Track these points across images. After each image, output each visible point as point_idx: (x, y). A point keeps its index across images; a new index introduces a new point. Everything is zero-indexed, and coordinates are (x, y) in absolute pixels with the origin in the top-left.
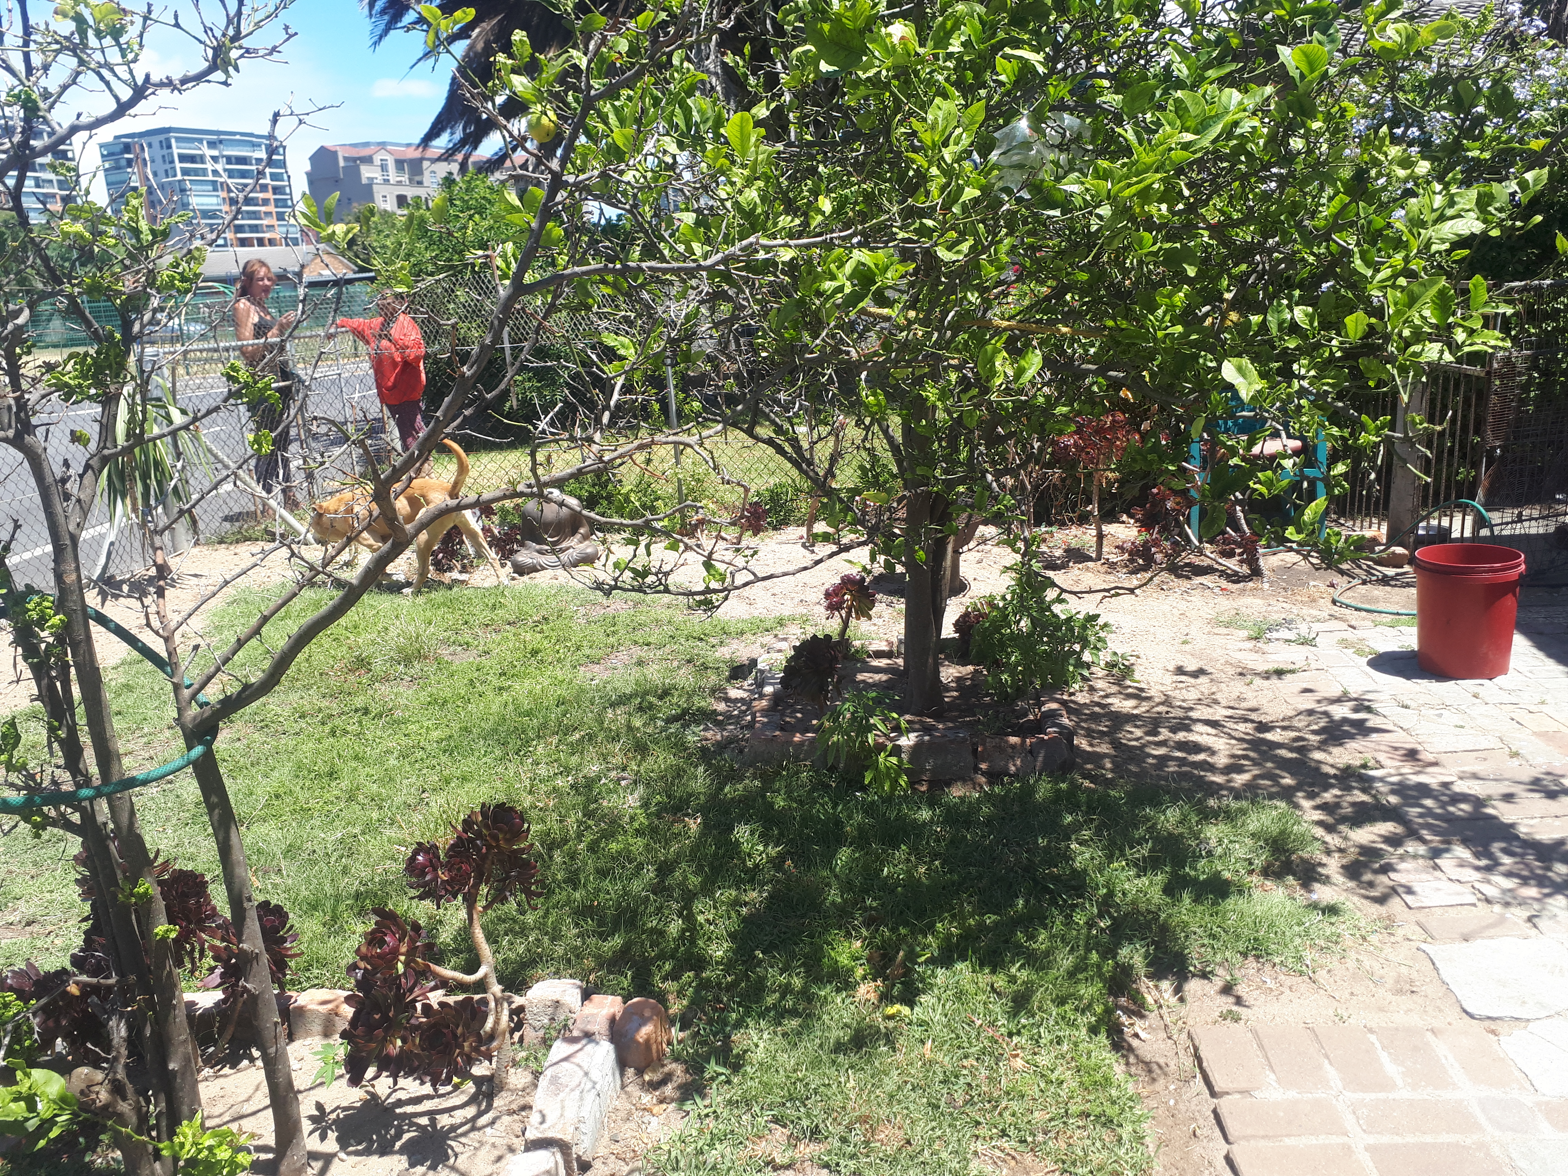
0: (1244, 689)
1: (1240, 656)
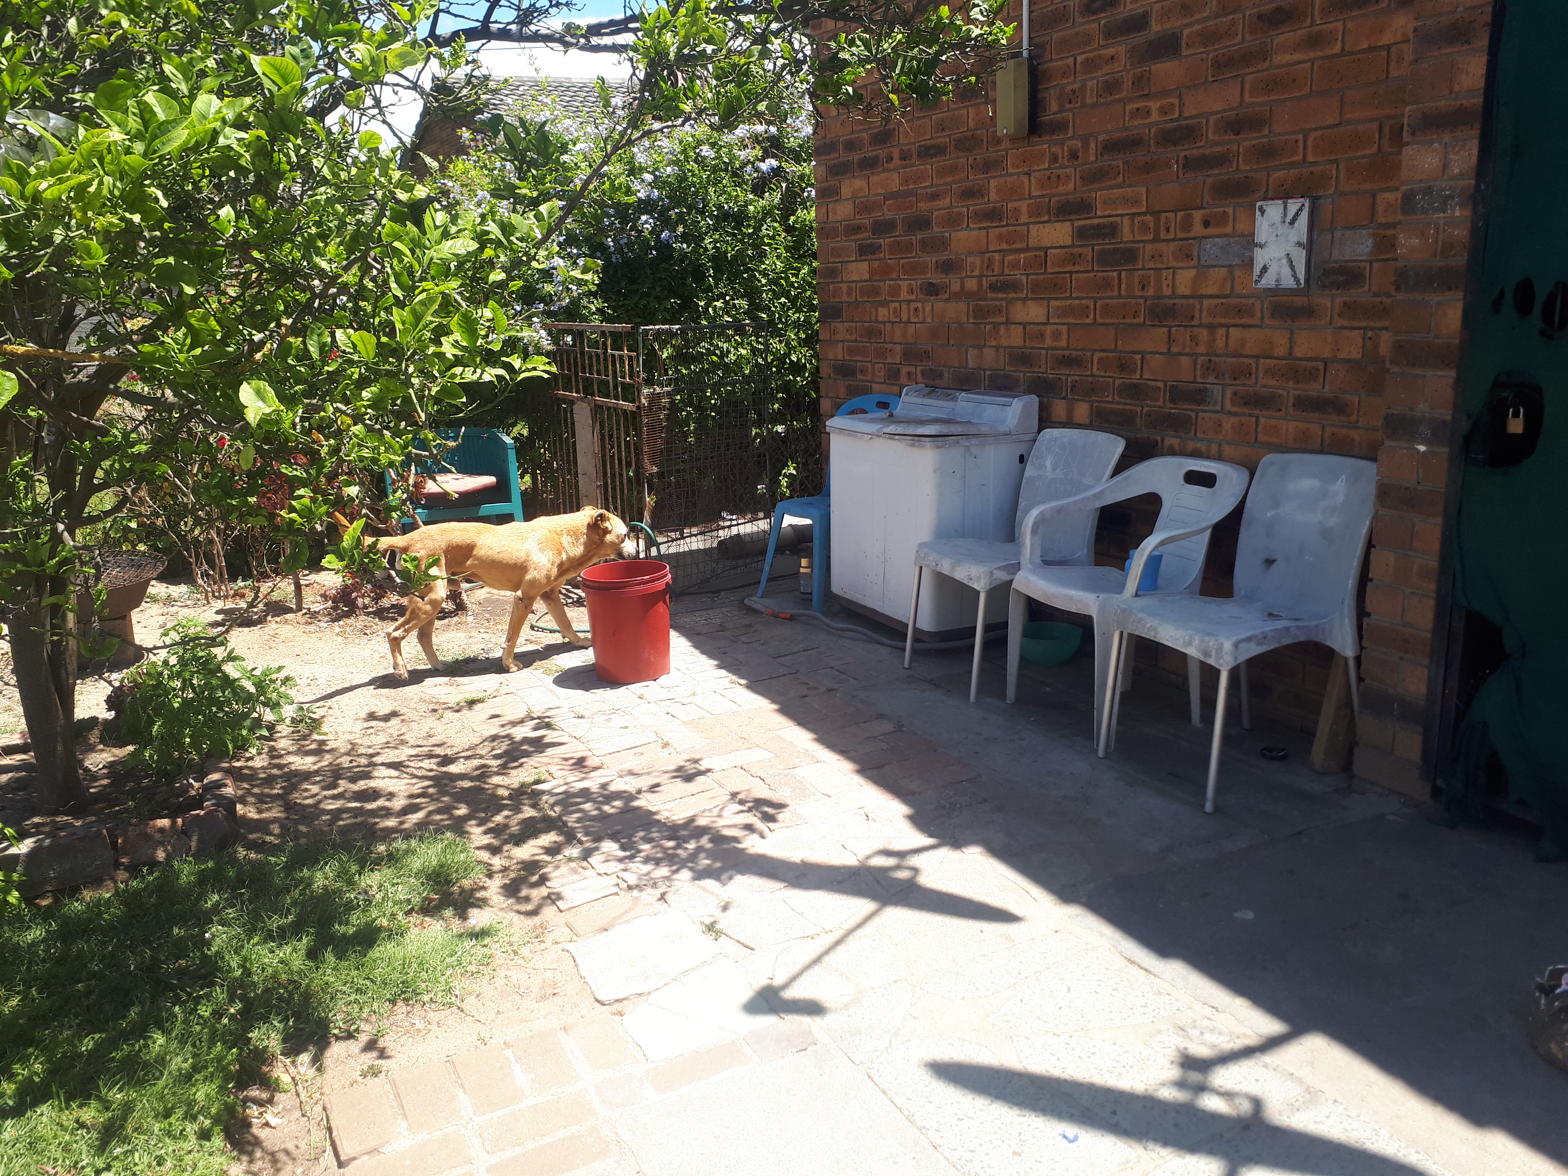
0: (434, 725)
1: (435, 691)
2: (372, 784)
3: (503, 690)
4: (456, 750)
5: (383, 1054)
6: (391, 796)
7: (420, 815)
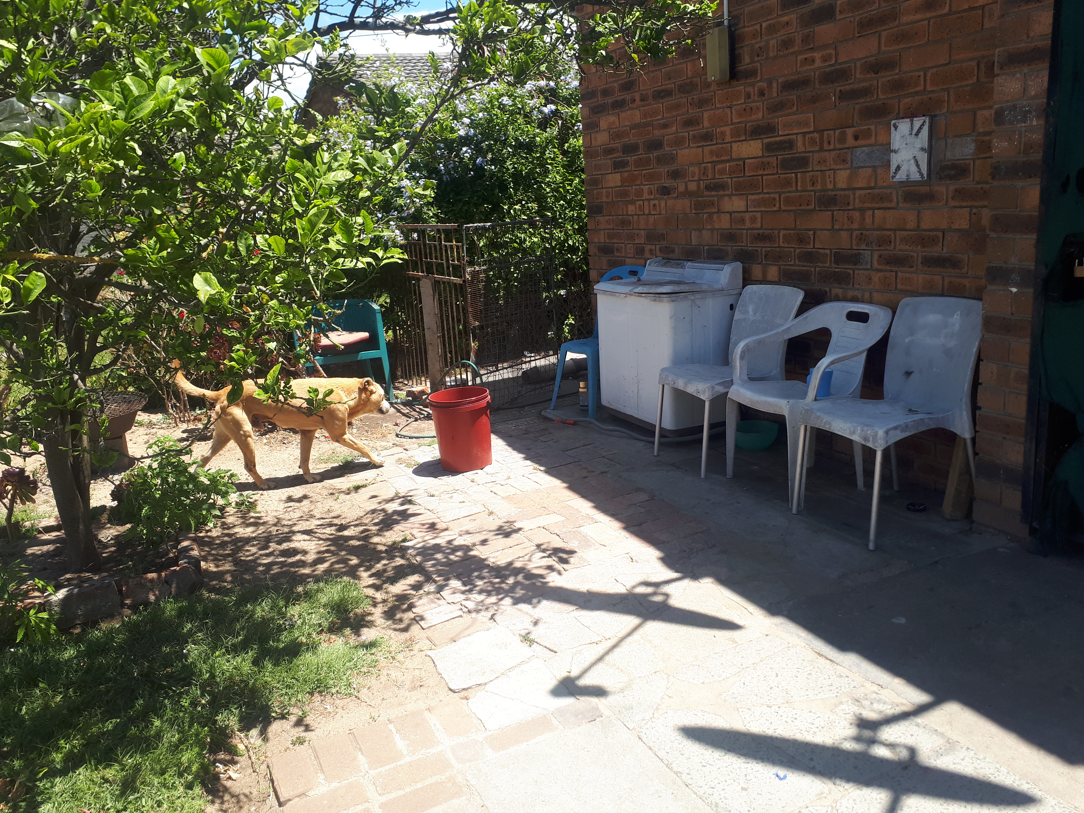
0: (333, 504)
2: (292, 545)
3: (378, 479)
4: (348, 520)
5: (307, 728)
6: (305, 552)
7: (326, 565)
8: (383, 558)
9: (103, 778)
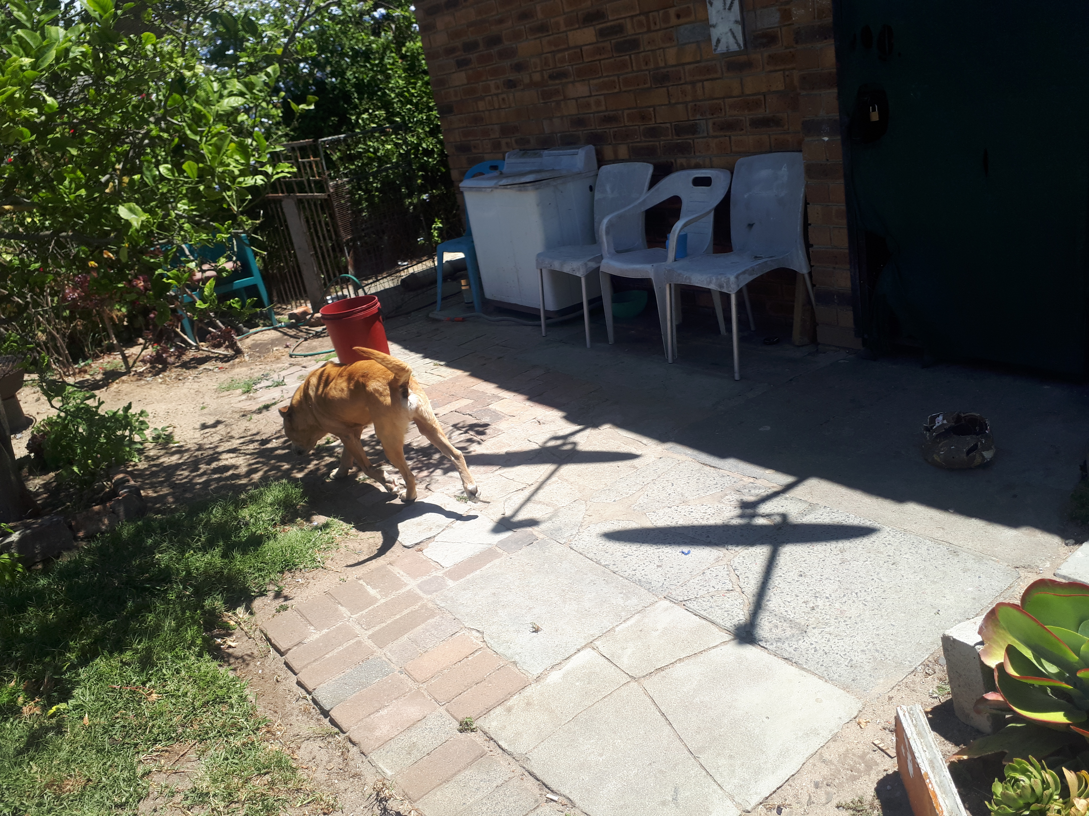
0: (248, 424)
1: (240, 405)
2: (221, 463)
4: (267, 436)
5: (286, 598)
6: (235, 467)
7: (260, 474)
8: (312, 460)
9: (122, 661)
